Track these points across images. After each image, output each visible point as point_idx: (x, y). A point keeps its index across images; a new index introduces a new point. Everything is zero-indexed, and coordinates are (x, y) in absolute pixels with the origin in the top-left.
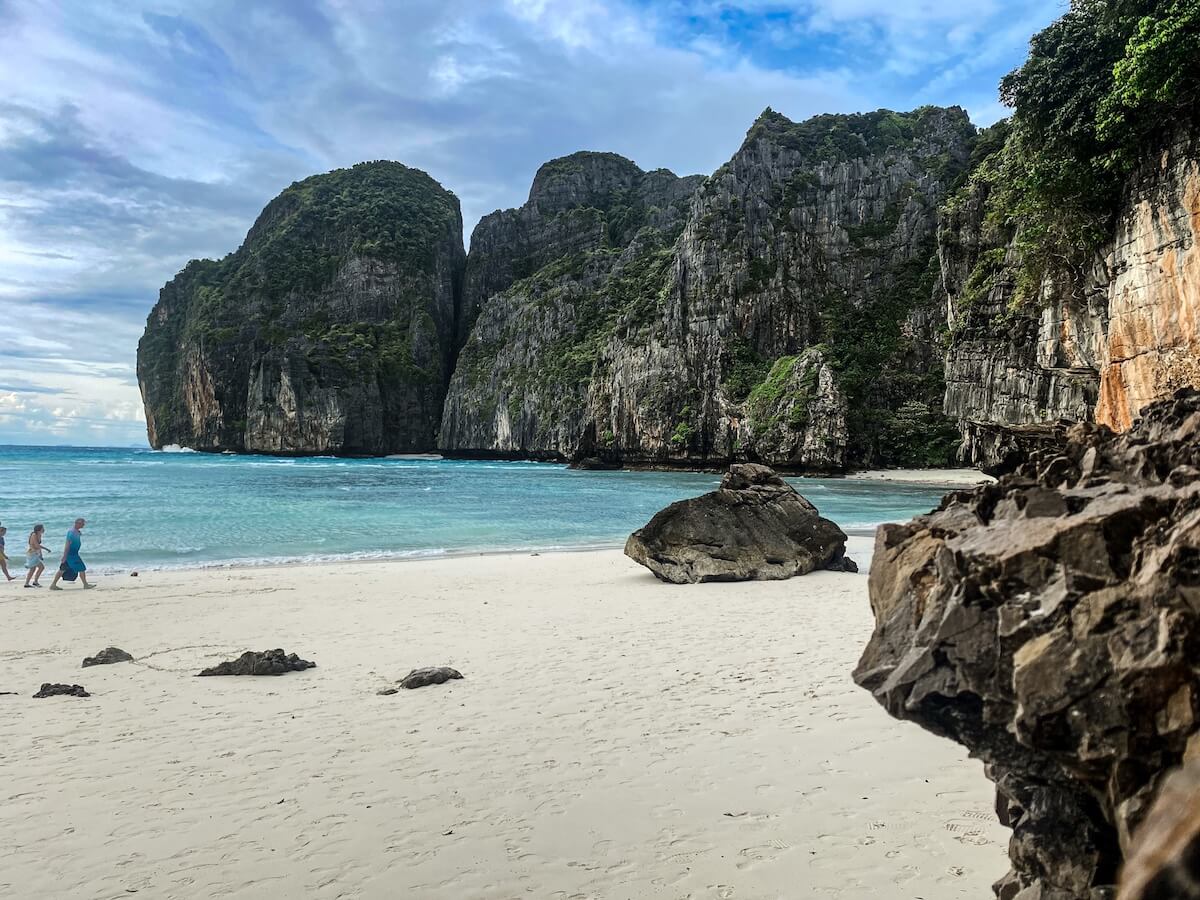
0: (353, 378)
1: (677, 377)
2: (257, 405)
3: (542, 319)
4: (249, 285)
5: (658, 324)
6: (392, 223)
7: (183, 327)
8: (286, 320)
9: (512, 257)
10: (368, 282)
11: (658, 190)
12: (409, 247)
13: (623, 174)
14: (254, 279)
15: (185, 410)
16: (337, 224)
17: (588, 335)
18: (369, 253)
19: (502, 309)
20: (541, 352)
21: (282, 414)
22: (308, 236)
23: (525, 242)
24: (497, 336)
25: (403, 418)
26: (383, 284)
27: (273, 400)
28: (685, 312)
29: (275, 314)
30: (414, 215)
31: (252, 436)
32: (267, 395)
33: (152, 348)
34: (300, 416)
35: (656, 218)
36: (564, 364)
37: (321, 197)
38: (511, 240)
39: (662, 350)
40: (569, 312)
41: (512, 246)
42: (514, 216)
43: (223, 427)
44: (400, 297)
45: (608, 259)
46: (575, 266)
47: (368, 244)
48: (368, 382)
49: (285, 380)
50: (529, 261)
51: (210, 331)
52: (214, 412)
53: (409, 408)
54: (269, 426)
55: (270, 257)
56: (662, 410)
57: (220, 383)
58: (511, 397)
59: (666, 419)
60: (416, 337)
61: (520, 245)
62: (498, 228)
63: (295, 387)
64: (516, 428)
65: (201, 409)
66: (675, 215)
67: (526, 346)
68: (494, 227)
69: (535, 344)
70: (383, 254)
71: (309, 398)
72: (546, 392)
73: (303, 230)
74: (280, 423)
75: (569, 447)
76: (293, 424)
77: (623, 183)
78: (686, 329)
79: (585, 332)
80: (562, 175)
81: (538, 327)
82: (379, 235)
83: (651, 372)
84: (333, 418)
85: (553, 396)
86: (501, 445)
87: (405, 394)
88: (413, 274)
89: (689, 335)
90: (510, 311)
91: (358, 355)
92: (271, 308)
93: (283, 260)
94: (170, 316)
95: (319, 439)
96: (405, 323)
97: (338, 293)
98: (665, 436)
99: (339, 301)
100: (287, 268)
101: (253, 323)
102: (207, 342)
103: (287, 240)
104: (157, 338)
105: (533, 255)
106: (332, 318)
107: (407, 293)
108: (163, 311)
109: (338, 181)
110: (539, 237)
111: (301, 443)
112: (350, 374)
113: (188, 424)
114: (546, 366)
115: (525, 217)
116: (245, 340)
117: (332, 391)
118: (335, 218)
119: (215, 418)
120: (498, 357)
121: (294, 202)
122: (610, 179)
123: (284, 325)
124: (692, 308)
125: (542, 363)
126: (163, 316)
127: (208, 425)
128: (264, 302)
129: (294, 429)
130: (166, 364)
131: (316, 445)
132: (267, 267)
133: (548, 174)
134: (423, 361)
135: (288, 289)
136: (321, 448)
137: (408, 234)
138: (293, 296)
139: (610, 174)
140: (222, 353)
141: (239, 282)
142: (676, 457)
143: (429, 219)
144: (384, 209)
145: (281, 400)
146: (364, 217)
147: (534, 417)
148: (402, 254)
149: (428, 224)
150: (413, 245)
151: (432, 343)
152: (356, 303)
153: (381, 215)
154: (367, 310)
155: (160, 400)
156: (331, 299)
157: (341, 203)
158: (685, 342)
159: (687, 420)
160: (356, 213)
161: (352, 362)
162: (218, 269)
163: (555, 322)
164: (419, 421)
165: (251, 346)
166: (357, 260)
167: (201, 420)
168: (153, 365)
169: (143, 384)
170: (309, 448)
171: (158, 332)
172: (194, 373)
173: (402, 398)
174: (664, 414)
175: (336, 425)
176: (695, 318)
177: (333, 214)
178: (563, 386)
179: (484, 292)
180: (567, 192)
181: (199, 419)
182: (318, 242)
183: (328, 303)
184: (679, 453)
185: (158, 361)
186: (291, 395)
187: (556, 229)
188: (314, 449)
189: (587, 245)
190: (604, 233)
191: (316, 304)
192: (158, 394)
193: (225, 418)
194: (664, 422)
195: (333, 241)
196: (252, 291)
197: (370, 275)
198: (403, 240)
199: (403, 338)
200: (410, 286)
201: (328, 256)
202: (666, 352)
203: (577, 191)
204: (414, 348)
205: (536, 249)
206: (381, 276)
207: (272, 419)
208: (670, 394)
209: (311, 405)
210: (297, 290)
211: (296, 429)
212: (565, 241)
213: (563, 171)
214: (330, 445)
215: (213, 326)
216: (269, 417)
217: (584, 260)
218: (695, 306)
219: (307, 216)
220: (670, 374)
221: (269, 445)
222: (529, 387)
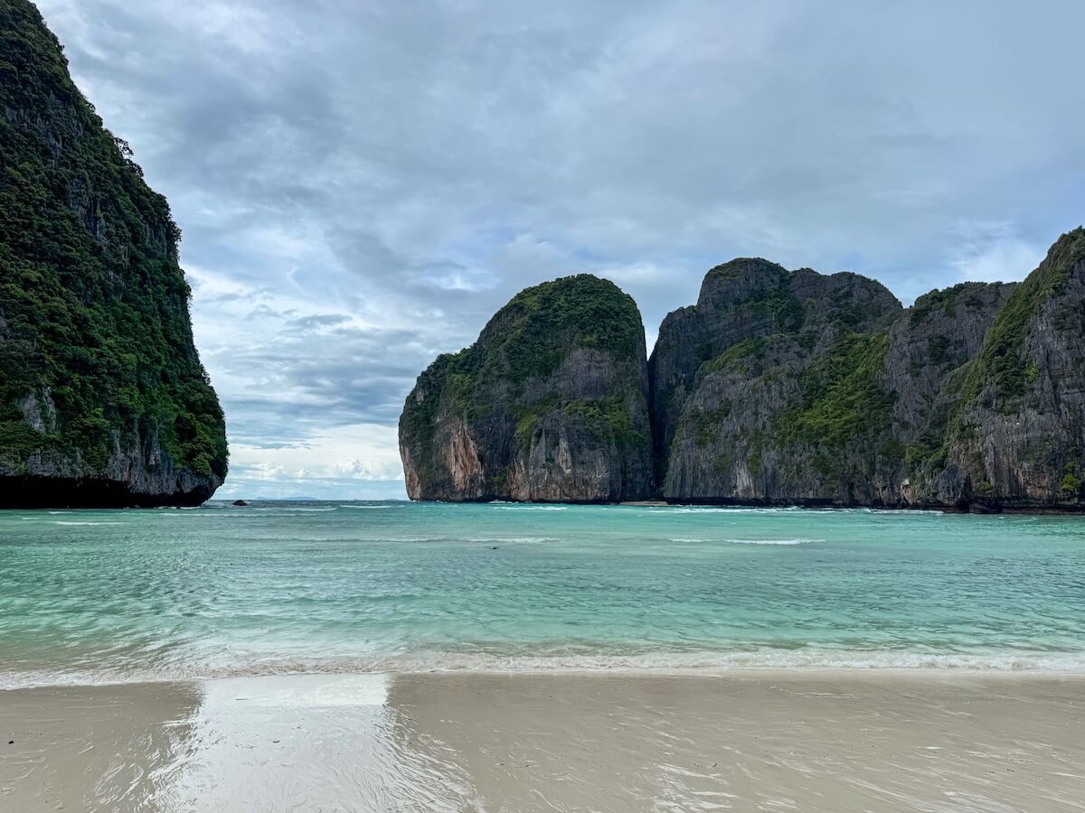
0: (599, 441)
1: (1057, 438)
2: (540, 464)
3: (769, 391)
4: (497, 373)
5: (1029, 396)
6: (603, 321)
7: (437, 406)
8: (526, 398)
9: (695, 343)
10: (589, 368)
11: (808, 285)
12: (619, 339)
13: (771, 273)
14: (500, 368)
15: (446, 469)
16: (560, 324)
17: (815, 404)
18: (590, 345)
19: (719, 384)
20: (773, 418)
21: (561, 471)
22: (537, 333)
23: (704, 330)
24: (717, 405)
25: (629, 472)
26: (600, 368)
27: (553, 460)
28: (1055, 386)
29: (518, 394)
30: (617, 314)
31: (538, 488)
32: (548, 456)
33: (412, 422)
34: (574, 472)
35: (813, 307)
36: (800, 428)
37: (544, 304)
38: (694, 329)
39: (1039, 416)
40: (793, 386)
41: (694, 334)
42: (694, 311)
43: (485, 482)
44: (614, 377)
45: (785, 341)
46: (757, 348)
47: (588, 338)
48: (609, 445)
49: (564, 444)
50: (709, 346)
51: (471, 408)
52: (476, 470)
53: (633, 464)
54: (551, 481)
55: (511, 351)
56: (1049, 464)
57: (481, 448)
58: (748, 454)
59: (1054, 472)
60: (632, 408)
61: (700, 333)
62: (684, 321)
63: (571, 451)
64: (759, 480)
65: (464, 468)
66: (830, 304)
67: (756, 414)
68: (680, 321)
69: (765, 412)
70: (601, 345)
71: (581, 458)
72: (785, 450)
73: (533, 330)
74: (559, 478)
75: (952, 495)
76: (569, 479)
77: (772, 281)
78: (1058, 401)
79: (811, 401)
80: (728, 278)
81: (766, 398)
82: (595, 331)
83: (1030, 434)
84: (600, 473)
85: (792, 453)
86: (740, 494)
87: (629, 454)
88: (623, 359)
89: (1062, 404)
90: (727, 386)
91: (601, 424)
92: (515, 389)
93: (521, 352)
94: (425, 397)
95: (589, 489)
96: (620, 398)
97: (565, 377)
98: (1053, 486)
99: (567, 382)
100: (525, 358)
101: (503, 401)
102: (470, 417)
103: (522, 338)
104: (416, 414)
105: (711, 341)
106: (561, 396)
107: (619, 374)
108: (420, 393)
109: (550, 291)
110: (715, 326)
111: (575, 493)
112: (597, 439)
113: (450, 480)
114: (780, 429)
115: (703, 311)
116: (498, 415)
117: (598, 452)
118: (558, 320)
119: (476, 475)
120: (724, 422)
121: (522, 308)
122: (762, 278)
123: (526, 402)
124: (1061, 383)
125: (776, 427)
126: (420, 397)
127: (472, 481)
128: (510, 385)
129: (570, 483)
130: (425, 434)
131: (587, 495)
132: (509, 358)
133: (716, 277)
134: (639, 427)
135: (527, 374)
136: (591, 498)
137: (616, 329)
138: (531, 379)
139: (762, 274)
140: (482, 425)
141: (489, 371)
142: (1066, 503)
143: (628, 317)
144: (596, 311)
145: (559, 460)
146: (581, 318)
147: (774, 472)
148: (614, 345)
149: (628, 320)
150: (621, 337)
151: (644, 413)
152: (580, 384)
153: (594, 315)
154: (588, 389)
155: (422, 461)
156: (559, 381)
157: (561, 308)
158: (1059, 409)
159: (1073, 472)
160: (575, 315)
161: (598, 429)
162: (458, 361)
163: (781, 393)
164: (640, 475)
165: (503, 419)
166: (580, 350)
167: (465, 476)
168: (414, 435)
169: (407, 450)
170: (580, 498)
171: (418, 409)
172: (457, 441)
173: (628, 457)
174: (1051, 468)
175: (603, 479)
176: (1066, 390)
177: (556, 316)
178: (804, 445)
179: (675, 371)
180: (733, 290)
181: (461, 475)
182: (545, 337)
183: (557, 385)
184: (1069, 499)
185: (419, 432)
186: (568, 456)
187: (732, 320)
188: (585, 498)
189: (760, 331)
190: (775, 321)
191: (548, 386)
192: (420, 458)
193: (487, 475)
194: (1051, 474)
195: (557, 337)
196: (500, 376)
197: (590, 362)
198: (613, 334)
199: (620, 409)
200: (620, 369)
201: (555, 348)
202: (1042, 418)
203: (740, 290)
204: (631, 417)
205: (713, 336)
206: (598, 362)
207: (553, 475)
208: (1053, 451)
209: (584, 463)
210: (533, 375)
211: (571, 483)
212: (741, 329)
213: (727, 274)
214: (599, 495)
215: (472, 405)
216: (551, 473)
217: (764, 343)
218: (1064, 382)
219: (535, 319)
220: (1049, 436)
221: (551, 496)
222: (766, 446)
